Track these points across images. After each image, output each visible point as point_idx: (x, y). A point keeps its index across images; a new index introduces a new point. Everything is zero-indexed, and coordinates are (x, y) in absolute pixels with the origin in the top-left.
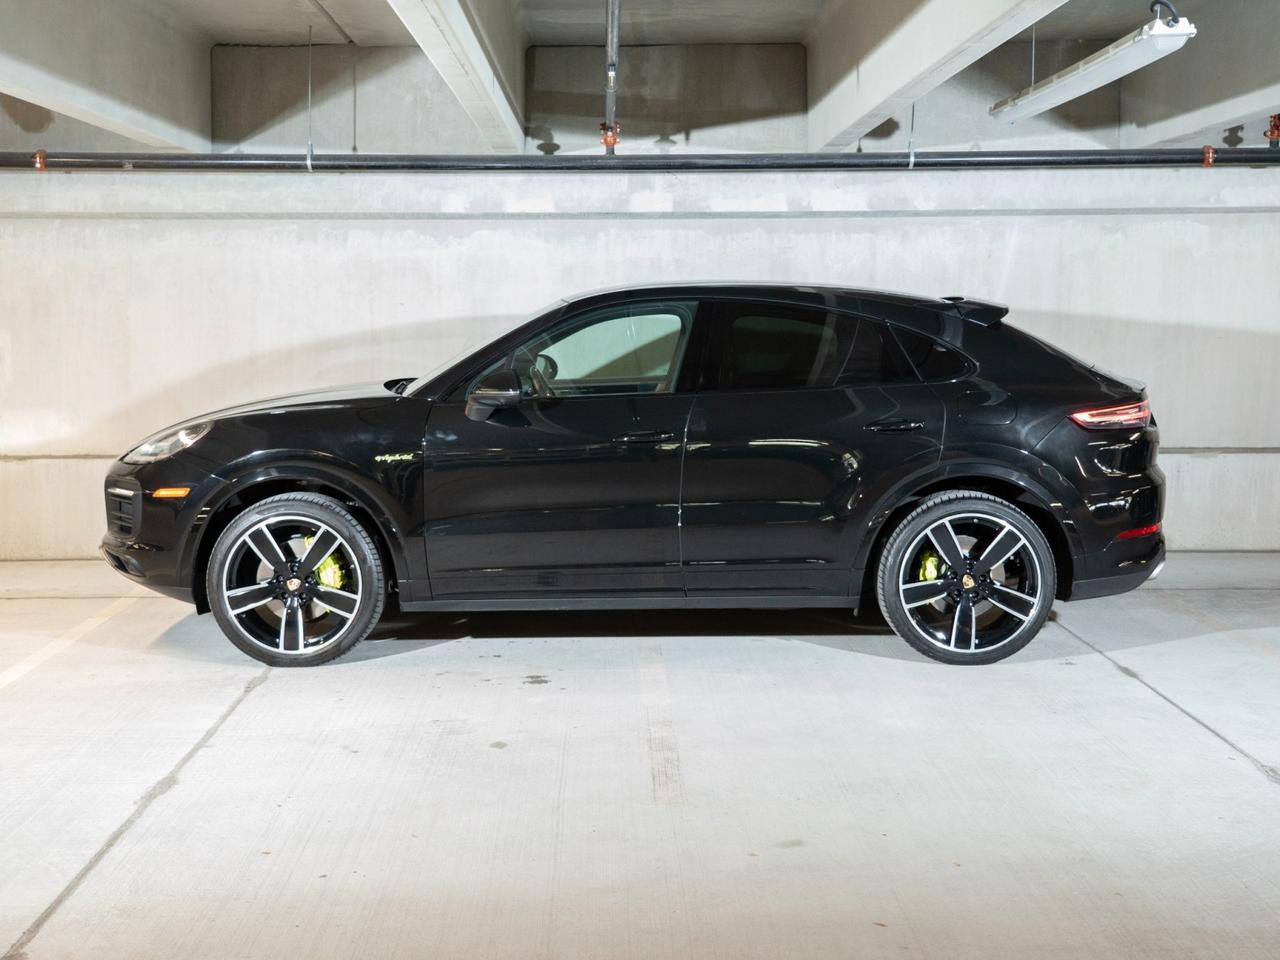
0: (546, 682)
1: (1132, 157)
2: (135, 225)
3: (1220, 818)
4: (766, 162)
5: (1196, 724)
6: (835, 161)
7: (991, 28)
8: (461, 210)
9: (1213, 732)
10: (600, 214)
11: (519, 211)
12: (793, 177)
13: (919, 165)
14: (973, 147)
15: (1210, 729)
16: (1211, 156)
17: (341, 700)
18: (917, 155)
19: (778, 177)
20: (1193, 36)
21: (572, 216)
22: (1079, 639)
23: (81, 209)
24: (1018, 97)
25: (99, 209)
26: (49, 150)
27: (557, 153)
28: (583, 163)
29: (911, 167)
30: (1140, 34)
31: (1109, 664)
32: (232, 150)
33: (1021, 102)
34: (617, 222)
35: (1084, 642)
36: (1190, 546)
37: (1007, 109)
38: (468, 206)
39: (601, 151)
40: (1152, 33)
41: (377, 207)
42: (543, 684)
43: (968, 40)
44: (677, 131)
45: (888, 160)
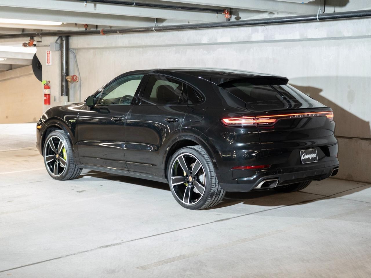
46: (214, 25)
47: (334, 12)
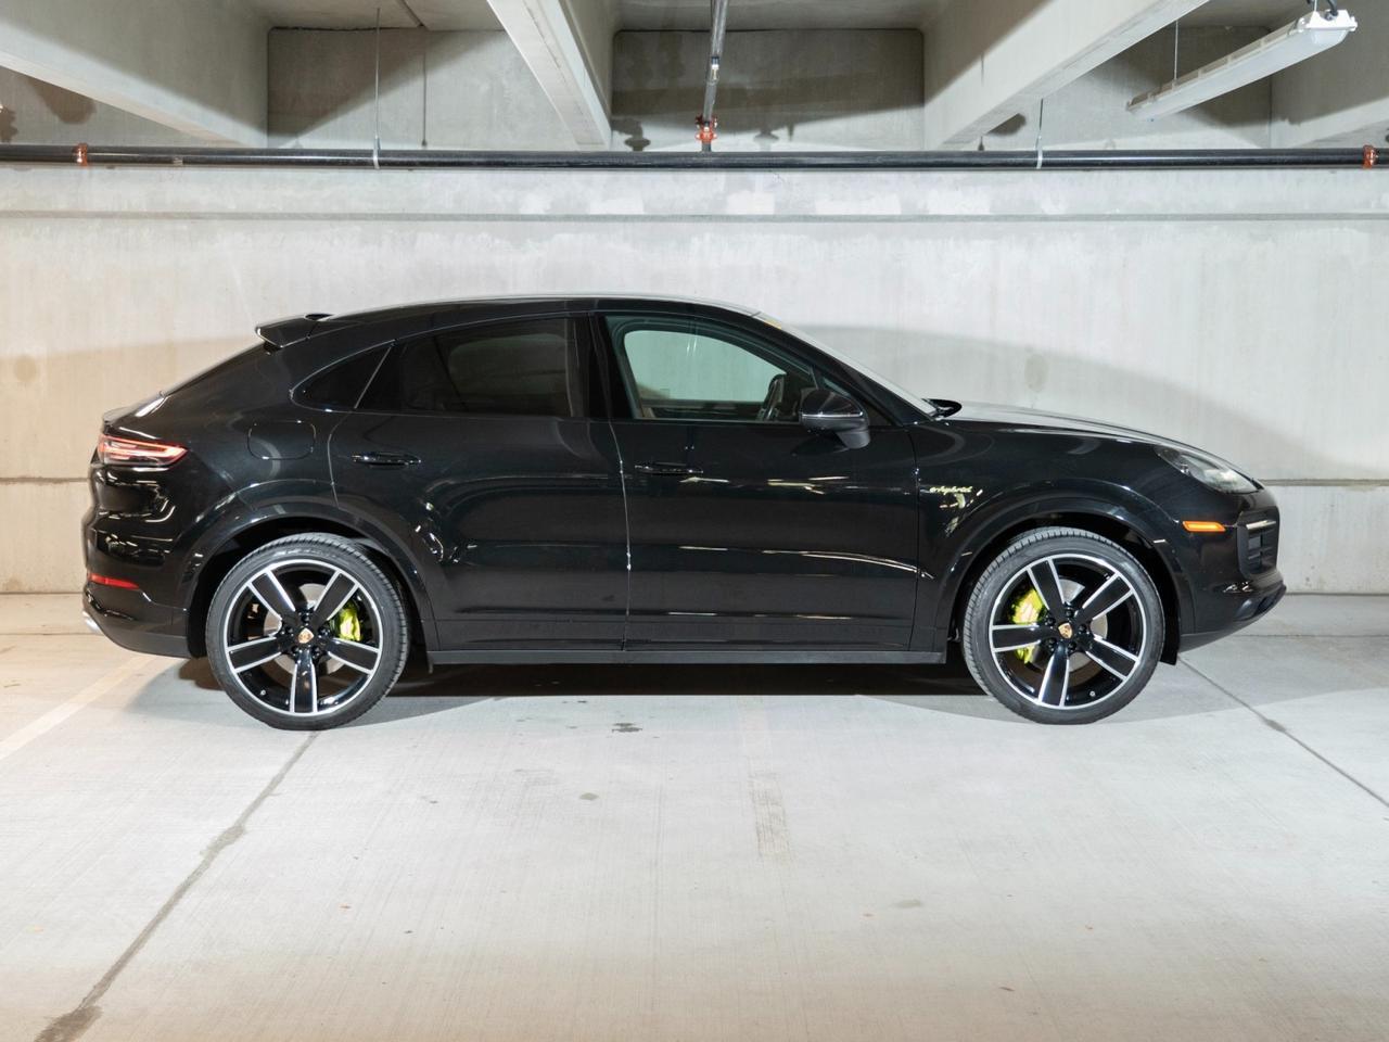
0: (637, 730)
1: (1282, 157)
2: (183, 226)
3: (1374, 882)
4: (878, 161)
5: (1350, 782)
6: (955, 160)
7: (1133, 22)
8: (542, 212)
9: (1368, 791)
10: (694, 216)
11: (604, 213)
12: (908, 177)
13: (1047, 165)
14: (1107, 145)
15: (1365, 788)
16: (1372, 157)
17: (415, 747)
18: (1046, 154)
19: (892, 177)
20: (1353, 30)
21: (663, 219)
22: (1221, 689)
23: (125, 208)
24: (1159, 92)
25: (145, 209)
26: (91, 144)
27: (647, 149)
28: (677, 160)
29: (1039, 166)
30: (1295, 27)
31: (1254, 717)
32: (289, 144)
33: (1162, 98)
34: (711, 226)
35: (1226, 692)
36: (1345, 589)
37: (1146, 105)
38: (548, 207)
39: (697, 147)
40: (1308, 26)
41: (449, 207)
42: (634, 733)
43: (1106, 35)
44: (778, 126)
45: (1013, 160)
46: (656, 162)
47: (981, 147)
